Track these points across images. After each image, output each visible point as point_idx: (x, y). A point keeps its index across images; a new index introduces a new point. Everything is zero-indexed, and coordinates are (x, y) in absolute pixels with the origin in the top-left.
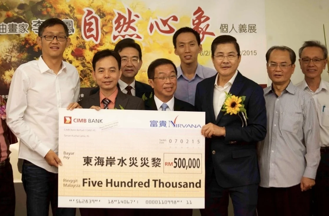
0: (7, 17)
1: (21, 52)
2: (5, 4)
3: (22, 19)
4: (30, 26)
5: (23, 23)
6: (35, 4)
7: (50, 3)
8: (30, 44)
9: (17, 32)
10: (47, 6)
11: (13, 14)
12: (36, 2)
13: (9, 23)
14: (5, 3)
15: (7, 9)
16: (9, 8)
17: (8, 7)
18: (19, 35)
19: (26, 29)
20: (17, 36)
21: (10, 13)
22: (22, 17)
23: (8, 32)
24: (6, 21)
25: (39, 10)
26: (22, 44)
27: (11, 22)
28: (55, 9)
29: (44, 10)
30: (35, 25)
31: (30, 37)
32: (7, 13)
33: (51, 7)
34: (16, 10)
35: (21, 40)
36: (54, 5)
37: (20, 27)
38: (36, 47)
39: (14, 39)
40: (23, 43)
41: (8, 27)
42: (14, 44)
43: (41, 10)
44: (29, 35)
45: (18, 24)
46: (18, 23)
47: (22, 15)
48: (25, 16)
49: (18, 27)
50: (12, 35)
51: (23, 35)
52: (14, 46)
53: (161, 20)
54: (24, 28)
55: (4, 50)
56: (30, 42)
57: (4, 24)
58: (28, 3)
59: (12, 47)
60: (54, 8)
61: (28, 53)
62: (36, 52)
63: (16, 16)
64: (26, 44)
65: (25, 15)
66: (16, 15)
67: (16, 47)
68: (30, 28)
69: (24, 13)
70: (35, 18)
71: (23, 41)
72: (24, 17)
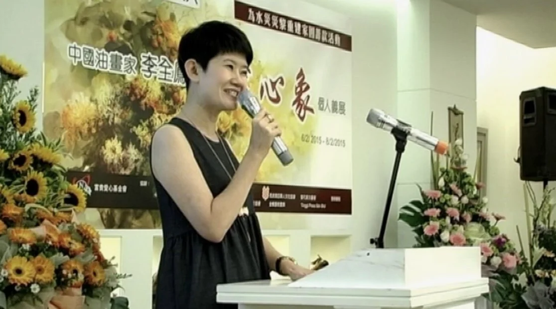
0: (109, 39)
1: (125, 108)
2: (107, 16)
3: (128, 47)
4: (139, 63)
5: (130, 56)
6: (143, 25)
7: (161, 28)
8: (136, 95)
9: (121, 71)
10: (157, 32)
11: (118, 38)
12: (145, 22)
13: (111, 53)
14: (108, 13)
15: (110, 25)
16: (114, 24)
17: (111, 23)
18: (124, 76)
19: (134, 68)
20: (122, 79)
21: (114, 33)
22: (129, 44)
23: (108, 70)
24: (108, 48)
25: (149, 37)
26: (127, 94)
27: (114, 51)
28: (167, 40)
29: (154, 37)
30: (144, 63)
31: (137, 83)
32: (110, 33)
33: (163, 35)
34: (123, 31)
35: (126, 86)
36: (165, 33)
37: (126, 62)
38: (143, 102)
39: (118, 82)
40: (128, 92)
41: (109, 59)
42: (116, 92)
43: (151, 37)
44: (136, 79)
45: (124, 57)
46: (124, 55)
47: (129, 40)
48: (133, 44)
49: (123, 61)
50: (115, 74)
51: (129, 77)
52: (116, 96)
53: (271, 81)
54: (130, 65)
55: (106, 101)
56: (137, 91)
57: (105, 52)
58: (135, 21)
59: (113, 96)
60: (166, 38)
61: (134, 111)
62: (142, 110)
63: (122, 42)
64: (131, 95)
65: (132, 41)
66: (121, 39)
67: (119, 98)
68: (139, 67)
69: (132, 37)
70: (145, 50)
71: (128, 88)
72: (131, 45)
